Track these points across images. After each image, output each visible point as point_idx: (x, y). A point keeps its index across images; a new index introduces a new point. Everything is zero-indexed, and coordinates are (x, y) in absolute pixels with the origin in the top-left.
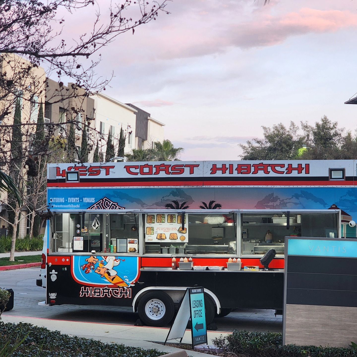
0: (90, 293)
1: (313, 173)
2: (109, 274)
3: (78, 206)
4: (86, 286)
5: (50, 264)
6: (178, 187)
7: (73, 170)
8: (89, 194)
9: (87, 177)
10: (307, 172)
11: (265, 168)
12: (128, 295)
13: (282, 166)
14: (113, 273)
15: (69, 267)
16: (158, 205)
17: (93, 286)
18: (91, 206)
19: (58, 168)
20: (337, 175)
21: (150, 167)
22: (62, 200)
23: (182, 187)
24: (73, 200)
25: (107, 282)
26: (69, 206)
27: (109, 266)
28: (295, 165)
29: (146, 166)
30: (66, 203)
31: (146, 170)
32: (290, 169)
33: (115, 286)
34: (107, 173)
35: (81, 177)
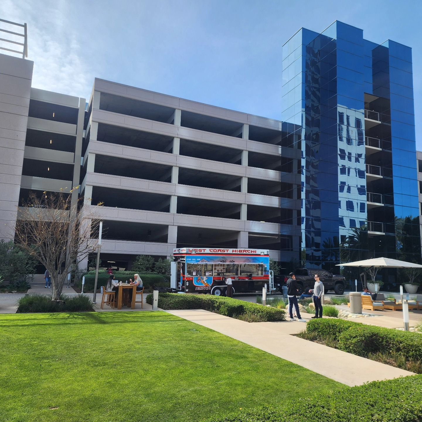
0: (199, 289)
1: (257, 253)
2: (204, 282)
3: (195, 261)
4: (197, 287)
5: (186, 280)
6: (224, 256)
7: (194, 250)
8: (199, 258)
9: (198, 252)
10: (256, 252)
11: (246, 251)
12: (210, 289)
13: (250, 251)
14: (205, 282)
15: (192, 281)
16: (218, 261)
17: (199, 287)
18: (199, 261)
19: (189, 249)
20: (262, 254)
21: (216, 250)
22: (190, 259)
23: (225, 256)
24: (194, 259)
25: (204, 285)
26: (192, 261)
27: (204, 280)
28: (253, 251)
29: (215, 249)
30: (192, 260)
31: (215, 251)
32: (252, 252)
33: (206, 286)
34: (204, 251)
35: (196, 252)
